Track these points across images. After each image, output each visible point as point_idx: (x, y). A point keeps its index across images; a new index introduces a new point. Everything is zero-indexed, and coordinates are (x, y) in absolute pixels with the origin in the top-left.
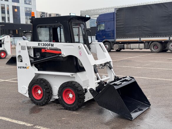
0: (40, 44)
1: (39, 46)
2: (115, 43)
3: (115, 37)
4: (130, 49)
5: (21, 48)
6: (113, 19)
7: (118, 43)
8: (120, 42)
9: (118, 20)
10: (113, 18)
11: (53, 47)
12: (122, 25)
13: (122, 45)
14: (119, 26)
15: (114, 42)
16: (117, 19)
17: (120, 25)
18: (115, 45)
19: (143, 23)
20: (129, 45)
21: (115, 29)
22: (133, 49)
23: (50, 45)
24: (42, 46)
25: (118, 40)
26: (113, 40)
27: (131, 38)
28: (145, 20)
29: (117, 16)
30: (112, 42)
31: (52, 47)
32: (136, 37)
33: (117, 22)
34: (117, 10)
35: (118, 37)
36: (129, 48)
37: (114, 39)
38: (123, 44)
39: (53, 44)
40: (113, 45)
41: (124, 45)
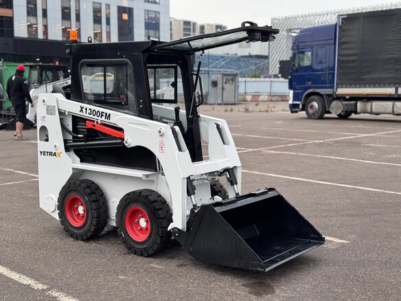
0: (84, 110)
1: (81, 113)
2: (334, 99)
3: (335, 84)
4: (371, 113)
5: (47, 110)
6: (333, 41)
7: (341, 98)
8: (347, 97)
9: (344, 43)
10: (333, 38)
11: (108, 121)
12: (354, 55)
13: (351, 102)
14: (347, 58)
15: (333, 95)
16: (343, 40)
17: (349, 55)
18: (334, 103)
20: (369, 105)
21: (336, 66)
22: (377, 114)
23: (104, 115)
24: (88, 115)
25: (341, 91)
26: (329, 91)
27: (374, 87)
29: (343, 34)
30: (329, 95)
31: (106, 120)
32: (387, 85)
33: (343, 46)
34: (342, 19)
35: (341, 85)
36: (369, 111)
37: (333, 87)
38: (354, 102)
39: (109, 114)
40: (330, 103)
41: (356, 104)
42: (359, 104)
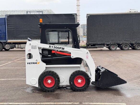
0: (51, 47)
1: (50, 48)
3: (7, 38)
4: (21, 48)
5: (32, 47)
6: (4, 24)
7: (10, 43)
8: (12, 43)
9: (9, 24)
10: (4, 22)
11: (63, 50)
12: (13, 29)
14: (10, 30)
15: (6, 42)
16: (8, 23)
17: (11, 29)
18: (7, 45)
19: (31, 28)
20: (20, 45)
21: (7, 32)
23: (61, 48)
24: (53, 48)
25: (9, 41)
27: (21, 39)
28: (32, 26)
29: (8, 21)
30: (4, 43)
31: (62, 50)
33: (8, 26)
34: (7, 16)
35: (9, 38)
36: (20, 47)
37: (6, 40)
38: (14, 45)
39: (64, 48)
40: (5, 45)
41: (15, 45)
42: (16, 45)
